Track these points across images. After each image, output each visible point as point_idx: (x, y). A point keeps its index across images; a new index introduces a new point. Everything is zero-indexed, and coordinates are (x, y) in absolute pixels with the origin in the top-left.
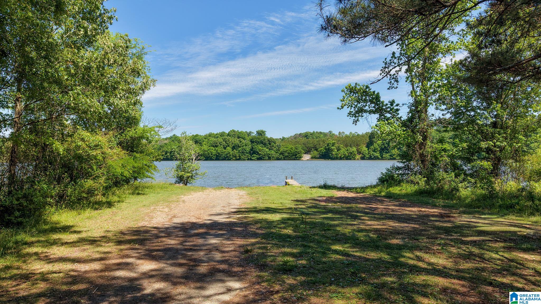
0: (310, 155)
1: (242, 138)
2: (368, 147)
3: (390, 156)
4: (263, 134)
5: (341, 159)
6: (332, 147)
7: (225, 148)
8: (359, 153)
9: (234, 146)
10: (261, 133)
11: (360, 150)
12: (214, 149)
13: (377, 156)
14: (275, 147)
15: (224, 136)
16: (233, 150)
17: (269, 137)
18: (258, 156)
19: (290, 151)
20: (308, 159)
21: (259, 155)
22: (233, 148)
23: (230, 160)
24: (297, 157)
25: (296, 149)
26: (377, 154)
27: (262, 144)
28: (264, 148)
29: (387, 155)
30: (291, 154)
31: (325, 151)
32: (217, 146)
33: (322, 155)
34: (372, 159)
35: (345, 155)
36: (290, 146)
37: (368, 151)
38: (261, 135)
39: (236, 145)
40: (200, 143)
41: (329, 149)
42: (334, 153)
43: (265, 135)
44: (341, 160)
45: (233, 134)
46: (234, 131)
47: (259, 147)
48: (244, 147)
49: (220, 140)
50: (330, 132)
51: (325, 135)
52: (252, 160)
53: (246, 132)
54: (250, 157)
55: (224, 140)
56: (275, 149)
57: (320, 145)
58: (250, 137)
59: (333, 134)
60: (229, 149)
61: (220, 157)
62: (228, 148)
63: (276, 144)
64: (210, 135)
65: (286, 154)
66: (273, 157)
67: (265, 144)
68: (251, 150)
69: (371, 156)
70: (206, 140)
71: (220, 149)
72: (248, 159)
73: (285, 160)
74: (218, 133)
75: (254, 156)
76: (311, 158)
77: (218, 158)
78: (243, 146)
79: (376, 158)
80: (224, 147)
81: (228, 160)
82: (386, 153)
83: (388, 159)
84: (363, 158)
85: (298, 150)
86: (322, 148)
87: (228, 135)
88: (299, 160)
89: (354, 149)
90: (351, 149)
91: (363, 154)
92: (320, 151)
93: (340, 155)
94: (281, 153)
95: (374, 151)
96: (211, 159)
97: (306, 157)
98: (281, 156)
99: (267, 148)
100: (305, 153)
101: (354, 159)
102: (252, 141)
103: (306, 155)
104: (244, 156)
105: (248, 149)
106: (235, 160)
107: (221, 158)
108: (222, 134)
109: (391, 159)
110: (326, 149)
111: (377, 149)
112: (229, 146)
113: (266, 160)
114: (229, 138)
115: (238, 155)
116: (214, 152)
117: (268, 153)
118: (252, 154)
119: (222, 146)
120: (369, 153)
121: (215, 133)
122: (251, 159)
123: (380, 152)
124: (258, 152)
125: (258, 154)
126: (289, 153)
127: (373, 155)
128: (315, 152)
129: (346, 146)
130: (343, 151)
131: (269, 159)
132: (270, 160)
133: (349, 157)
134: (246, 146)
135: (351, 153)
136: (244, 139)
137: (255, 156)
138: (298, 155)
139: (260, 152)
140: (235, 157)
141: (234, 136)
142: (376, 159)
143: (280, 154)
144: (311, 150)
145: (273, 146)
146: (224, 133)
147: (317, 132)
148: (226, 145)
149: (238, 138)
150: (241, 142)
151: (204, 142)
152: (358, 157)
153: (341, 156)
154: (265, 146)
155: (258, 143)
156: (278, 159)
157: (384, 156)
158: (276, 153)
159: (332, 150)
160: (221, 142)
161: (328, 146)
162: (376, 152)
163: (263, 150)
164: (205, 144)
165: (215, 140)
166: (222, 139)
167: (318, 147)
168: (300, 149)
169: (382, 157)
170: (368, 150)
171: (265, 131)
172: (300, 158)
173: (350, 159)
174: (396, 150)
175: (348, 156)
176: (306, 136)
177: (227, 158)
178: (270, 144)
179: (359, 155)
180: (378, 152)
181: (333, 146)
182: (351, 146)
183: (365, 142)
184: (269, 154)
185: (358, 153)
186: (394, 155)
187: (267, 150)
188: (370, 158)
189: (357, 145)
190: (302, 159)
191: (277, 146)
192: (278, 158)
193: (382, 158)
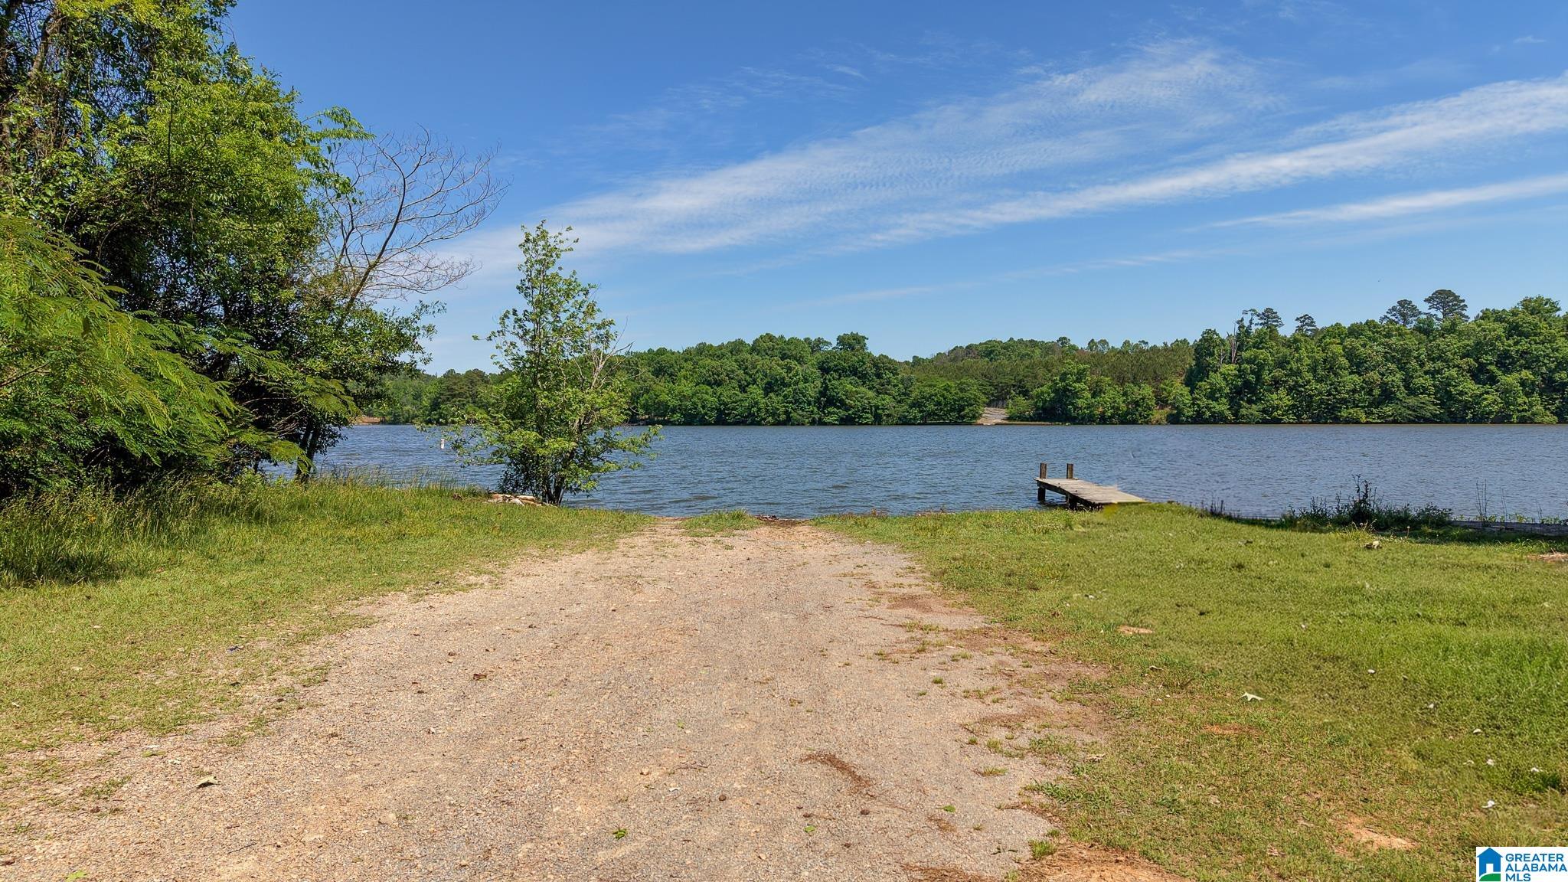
0: (1004, 411)
1: (795, 358)
2: (1191, 382)
3: (1264, 411)
4: (857, 347)
5: (1103, 420)
6: (1077, 385)
7: (743, 389)
8: (1162, 402)
9: (769, 383)
10: (852, 343)
11: (1165, 394)
12: (710, 391)
13: (1221, 413)
14: (894, 386)
15: (739, 351)
16: (766, 395)
17: (876, 354)
18: (843, 413)
19: (943, 396)
20: (999, 421)
21: (847, 410)
22: (769, 389)
23: (759, 424)
24: (963, 417)
25: (962, 390)
26: (1222, 407)
27: (855, 375)
28: (862, 389)
29: (1255, 409)
30: (946, 405)
31: (1052, 395)
32: (719, 383)
33: (1044, 409)
34: (1206, 422)
35: (1118, 409)
36: (941, 383)
37: (1190, 397)
38: (853, 349)
39: (777, 380)
40: (671, 375)
41: (1065, 390)
42: (1080, 402)
43: (863, 347)
44: (1104, 423)
45: (768, 345)
46: (770, 338)
47: (845, 386)
48: (801, 385)
49: (730, 364)
50: (1063, 340)
51: (1047, 348)
52: (825, 424)
53: (807, 340)
54: (817, 417)
55: (741, 364)
56: (894, 392)
57: (1035, 377)
58: (818, 355)
59: (1073, 347)
60: (756, 391)
61: (729, 414)
62: (752, 388)
63: (900, 377)
64: (702, 350)
65: (931, 407)
66: (888, 416)
67: (863, 377)
68: (823, 394)
69: (1199, 414)
70: (689, 365)
71: (728, 393)
72: (813, 423)
73: (925, 424)
74: (725, 343)
75: (830, 413)
76: (1008, 419)
77: (723, 418)
78: (796, 383)
79: (1217, 419)
80: (740, 386)
81: (753, 423)
82: (1249, 402)
83: (1258, 423)
84: (1174, 419)
85: (968, 395)
86: (1044, 389)
87: (754, 349)
88: (970, 424)
89: (1147, 390)
90: (1136, 389)
91: (1174, 407)
92: (1038, 396)
93: (1101, 409)
94: (915, 405)
95: (1211, 396)
96: (704, 423)
97: (993, 416)
98: (915, 411)
99: (870, 389)
100: (989, 405)
101: (1147, 423)
102: (824, 369)
103: (992, 409)
104: (800, 412)
105: (812, 390)
106: (773, 424)
107: (730, 419)
108: (737, 347)
109: (1265, 422)
110: (1056, 391)
111: (1220, 390)
112: (754, 382)
113: (867, 424)
114: (757, 357)
115: (782, 410)
116: (712, 401)
117: (874, 402)
118: (825, 407)
119: (735, 384)
120: (1193, 404)
121: (716, 344)
122: (821, 423)
123: (1231, 400)
124: (842, 402)
125: (843, 405)
126: (939, 403)
127: (1209, 409)
128: (1021, 399)
129: (1121, 381)
130: (1112, 396)
131: (878, 420)
132: (879, 424)
133: (1129, 416)
134: (806, 381)
135: (1137, 404)
136: (800, 360)
137: (834, 413)
138: (967, 410)
139: (847, 401)
140: (773, 414)
141: (769, 352)
142: (1215, 423)
143: (911, 407)
144: (1008, 393)
145: (889, 383)
146: (741, 343)
147: (1021, 341)
148: (748, 378)
149: (782, 359)
150: (789, 369)
151: (683, 372)
152: (1158, 414)
153: (1104, 412)
154: (864, 383)
155: (842, 372)
156: (904, 422)
157: (1243, 411)
158: (899, 402)
159: (1076, 395)
160: (733, 371)
161: (1062, 379)
162: (1216, 400)
163: (857, 393)
164: (685, 377)
165: (714, 363)
166: (736, 361)
167: (1028, 385)
168: (974, 391)
169: (1236, 414)
170: (1191, 392)
171: (864, 338)
172: (974, 417)
173: (1134, 422)
174: (1282, 392)
175: (1127, 413)
176: (989, 351)
177: (749, 419)
178: (879, 376)
179: (1162, 408)
180: (1224, 400)
181: (1078, 380)
182: (1135, 382)
183: (1179, 369)
184: (877, 408)
185: (1157, 404)
186: (1277, 408)
187: (871, 394)
188: (1198, 419)
189: (1155, 379)
190: (979, 422)
191: (902, 381)
192: (905, 417)
193: (1238, 419)
